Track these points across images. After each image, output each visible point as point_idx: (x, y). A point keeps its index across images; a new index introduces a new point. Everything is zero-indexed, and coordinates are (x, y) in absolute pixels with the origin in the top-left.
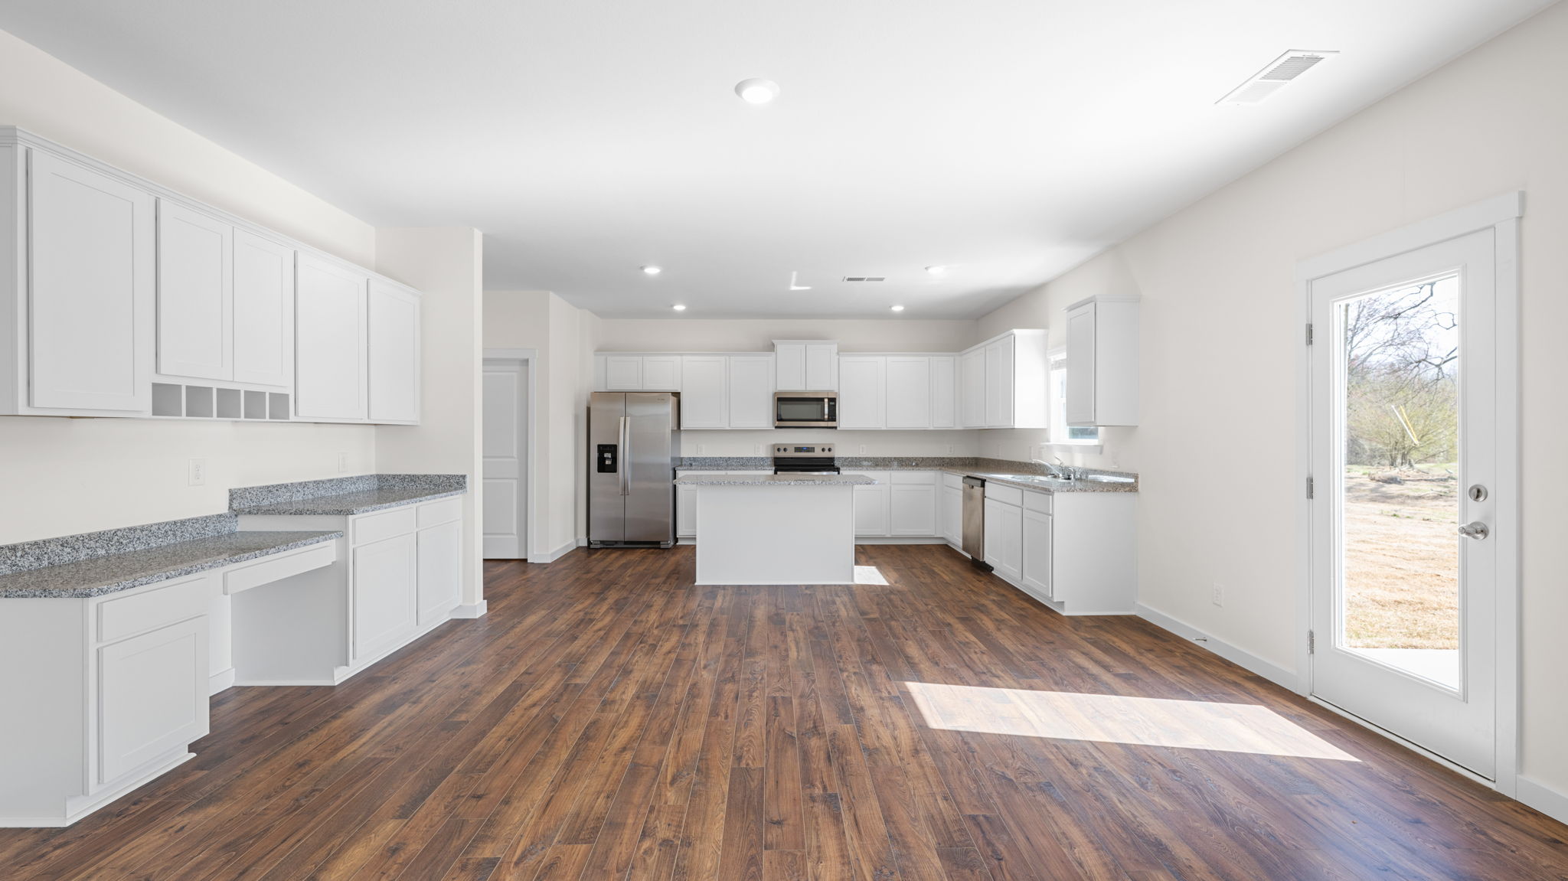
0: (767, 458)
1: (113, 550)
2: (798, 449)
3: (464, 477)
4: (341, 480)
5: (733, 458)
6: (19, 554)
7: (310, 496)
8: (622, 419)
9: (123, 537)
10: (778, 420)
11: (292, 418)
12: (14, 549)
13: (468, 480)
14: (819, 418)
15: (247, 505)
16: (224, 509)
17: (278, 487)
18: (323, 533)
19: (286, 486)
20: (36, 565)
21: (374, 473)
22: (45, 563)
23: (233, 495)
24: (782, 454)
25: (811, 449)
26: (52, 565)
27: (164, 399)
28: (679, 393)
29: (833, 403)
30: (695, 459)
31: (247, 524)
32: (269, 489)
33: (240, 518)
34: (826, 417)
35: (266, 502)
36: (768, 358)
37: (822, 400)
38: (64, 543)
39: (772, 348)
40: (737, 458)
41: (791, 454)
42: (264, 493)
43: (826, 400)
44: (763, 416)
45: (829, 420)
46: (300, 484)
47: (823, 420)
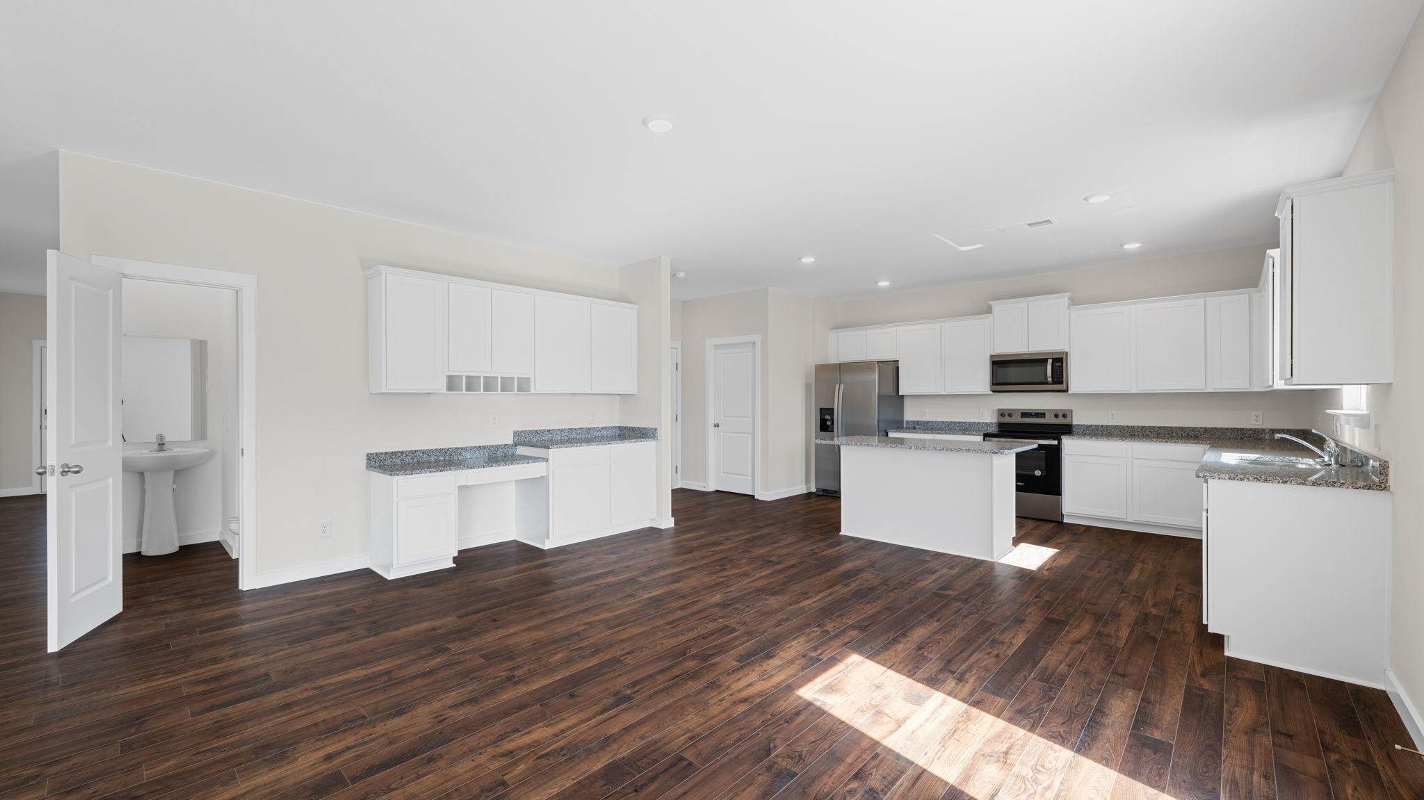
0: (992, 423)
1: (447, 458)
2: (1025, 414)
3: (656, 429)
4: (589, 429)
5: (956, 423)
6: (404, 455)
7: (566, 437)
8: (837, 386)
9: (452, 452)
10: (993, 384)
11: (532, 391)
12: (402, 453)
13: (658, 431)
14: (1043, 380)
15: (523, 440)
16: (510, 441)
17: (543, 431)
18: (536, 458)
19: (549, 431)
20: (411, 461)
21: (618, 425)
22: (415, 461)
23: (516, 434)
24: (1007, 420)
25: (1041, 414)
26: (418, 462)
27: (452, 383)
28: (898, 361)
29: (1060, 364)
30: (918, 422)
31: (521, 451)
32: (537, 432)
33: (518, 447)
34: (1050, 379)
35: (535, 439)
36: (984, 320)
37: (1045, 361)
38: (424, 452)
39: (989, 310)
40: (959, 423)
41: (1017, 419)
42: (534, 434)
43: (1050, 361)
44: (981, 381)
45: (1054, 383)
46: (559, 430)
47: (1047, 383)
